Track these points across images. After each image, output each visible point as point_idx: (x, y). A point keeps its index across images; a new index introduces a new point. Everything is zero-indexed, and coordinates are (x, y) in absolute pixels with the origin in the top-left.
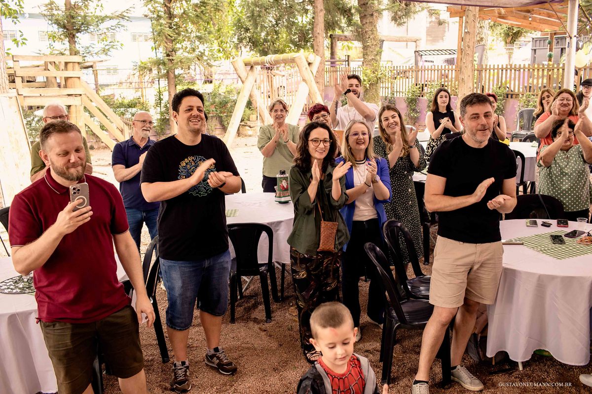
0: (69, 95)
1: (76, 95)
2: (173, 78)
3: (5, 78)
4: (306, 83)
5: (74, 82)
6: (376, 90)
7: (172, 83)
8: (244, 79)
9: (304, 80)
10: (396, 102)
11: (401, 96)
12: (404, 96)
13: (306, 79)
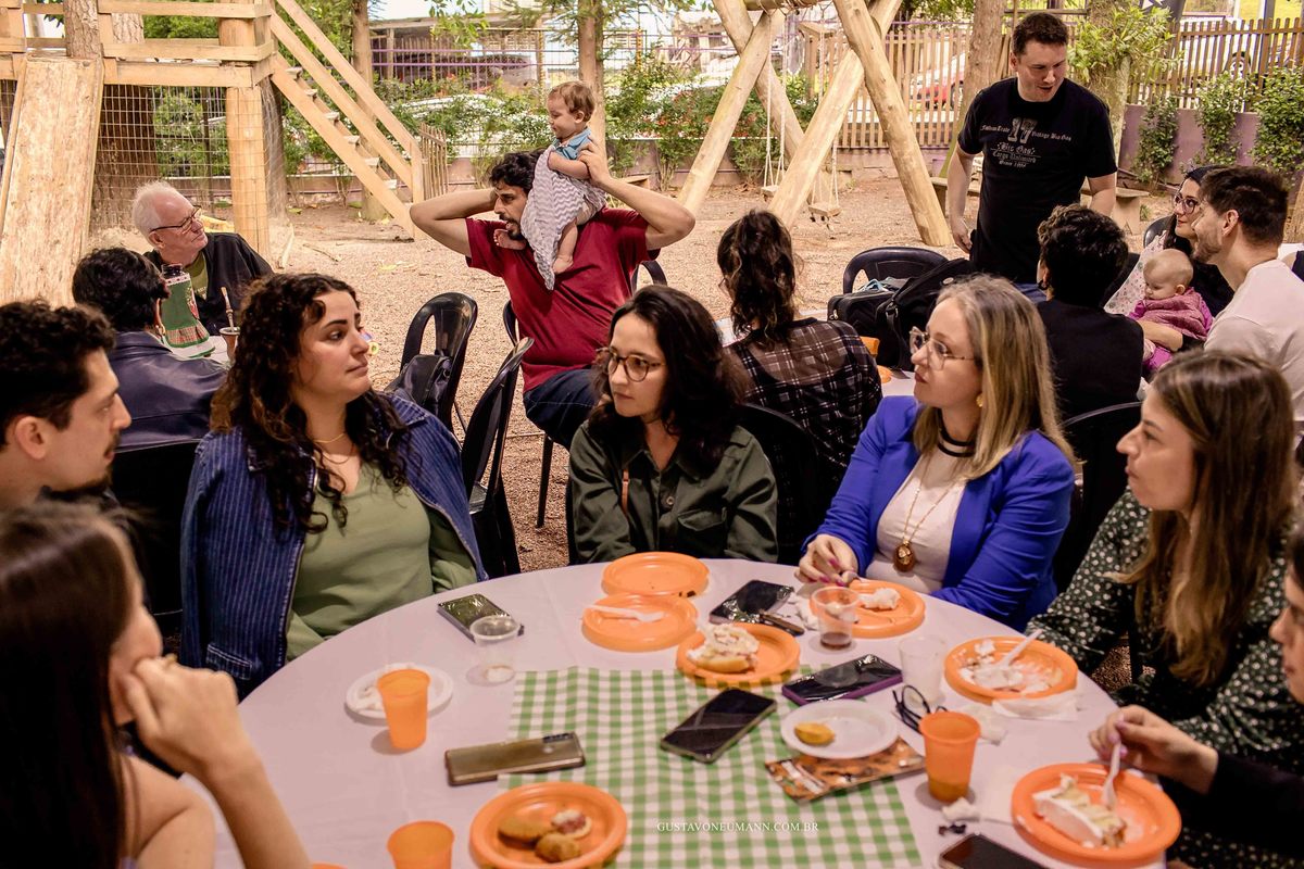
0: (224, 63)
1: (238, 63)
2: (590, 40)
3: (131, 24)
4: (857, 51)
5: (234, 31)
6: (1112, 87)
7: (588, 52)
8: (741, 45)
9: (853, 45)
10: (1182, 123)
11: (1188, 107)
12: (1195, 108)
13: (857, 40)
